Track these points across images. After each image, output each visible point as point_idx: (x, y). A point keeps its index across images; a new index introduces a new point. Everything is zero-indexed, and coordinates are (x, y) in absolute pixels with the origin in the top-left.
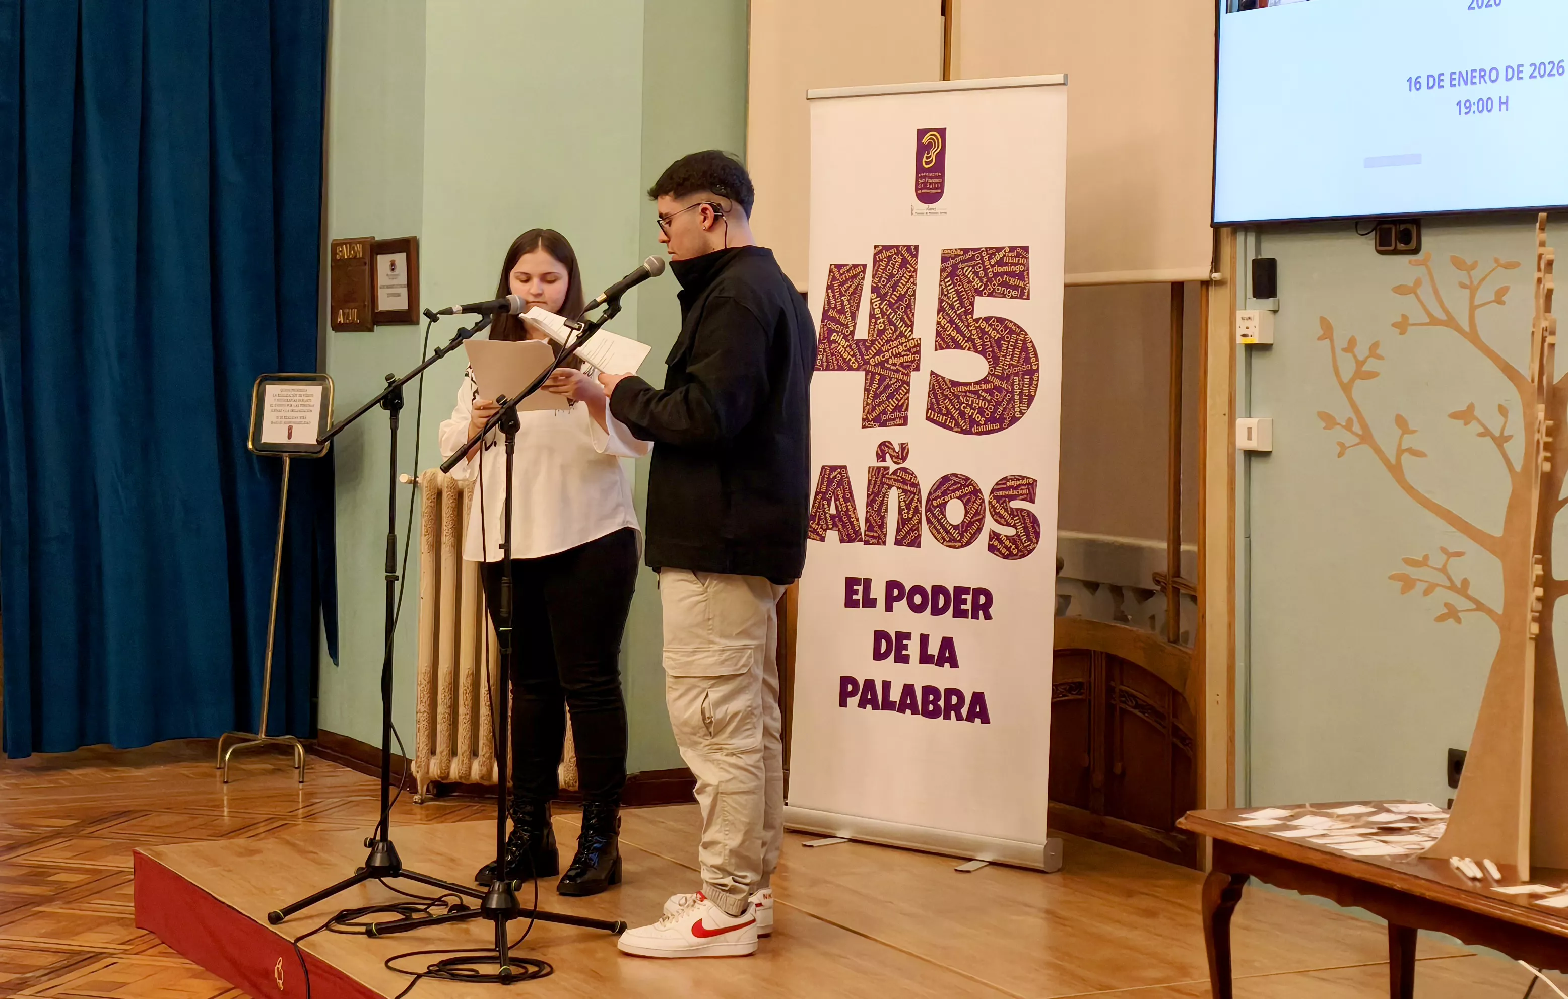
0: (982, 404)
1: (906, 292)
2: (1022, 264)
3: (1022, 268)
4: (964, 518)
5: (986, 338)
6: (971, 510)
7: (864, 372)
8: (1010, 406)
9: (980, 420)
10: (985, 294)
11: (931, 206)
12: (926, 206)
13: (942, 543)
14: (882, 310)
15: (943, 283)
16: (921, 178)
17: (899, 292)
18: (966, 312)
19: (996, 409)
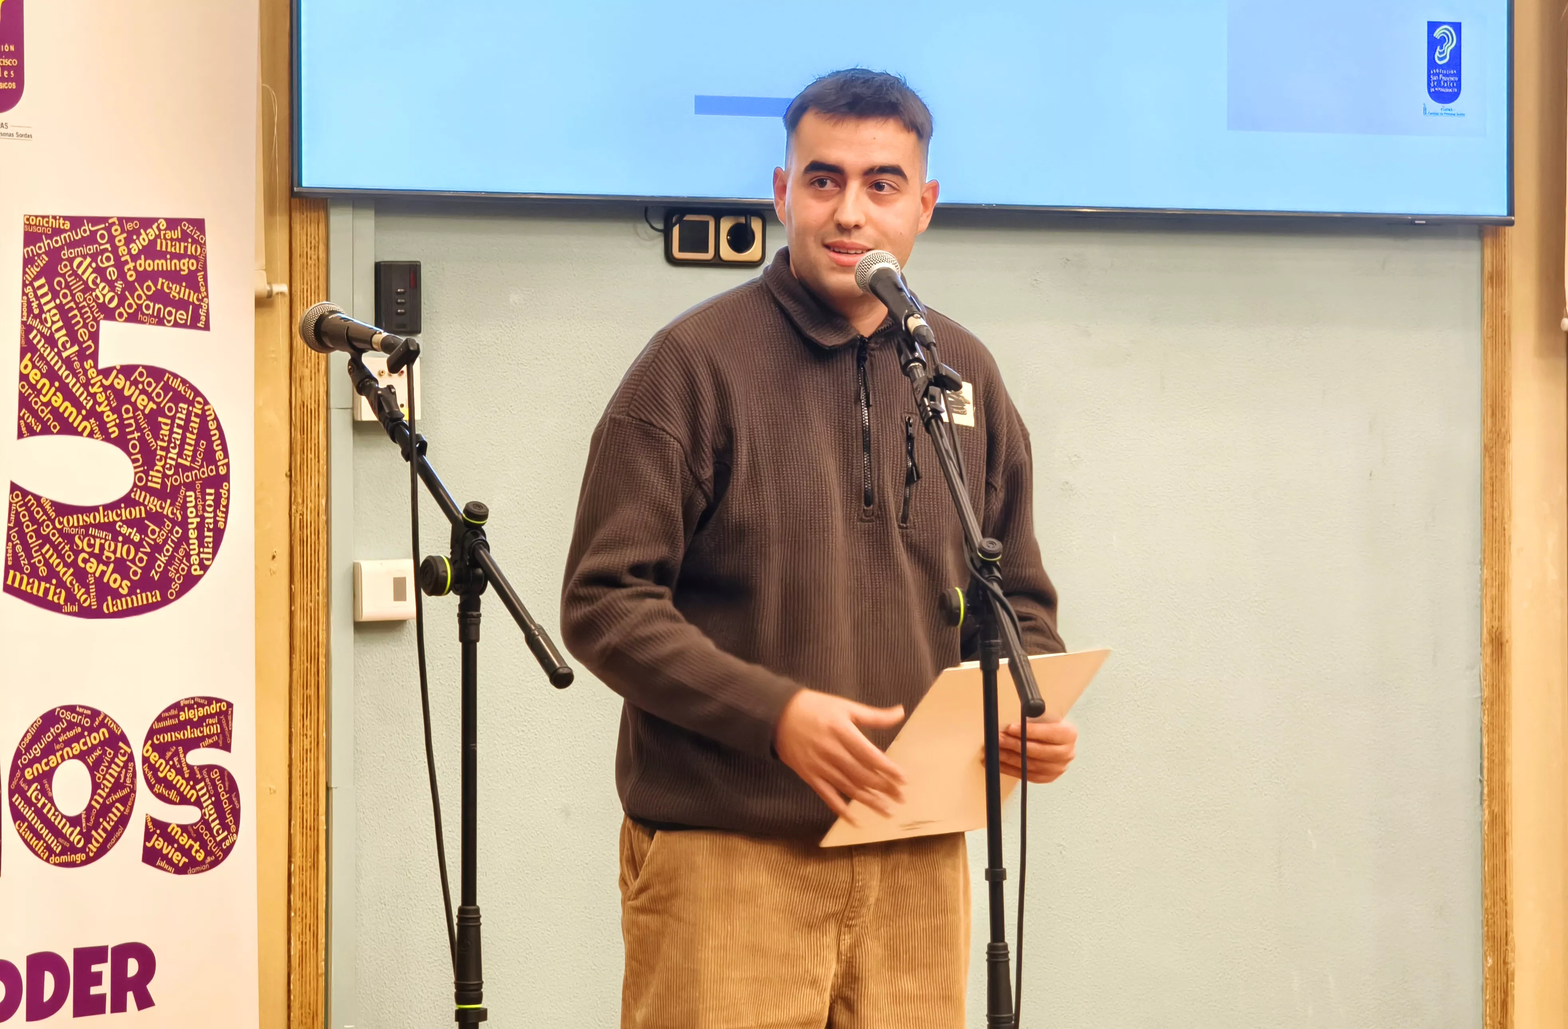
0: (122, 551)
2: (191, 257)
3: (192, 265)
4: (92, 798)
5: (127, 411)
6: (104, 778)
8: (181, 552)
9: (120, 586)
10: (121, 315)
13: (47, 860)
15: (29, 290)
18: (82, 356)
19: (152, 560)
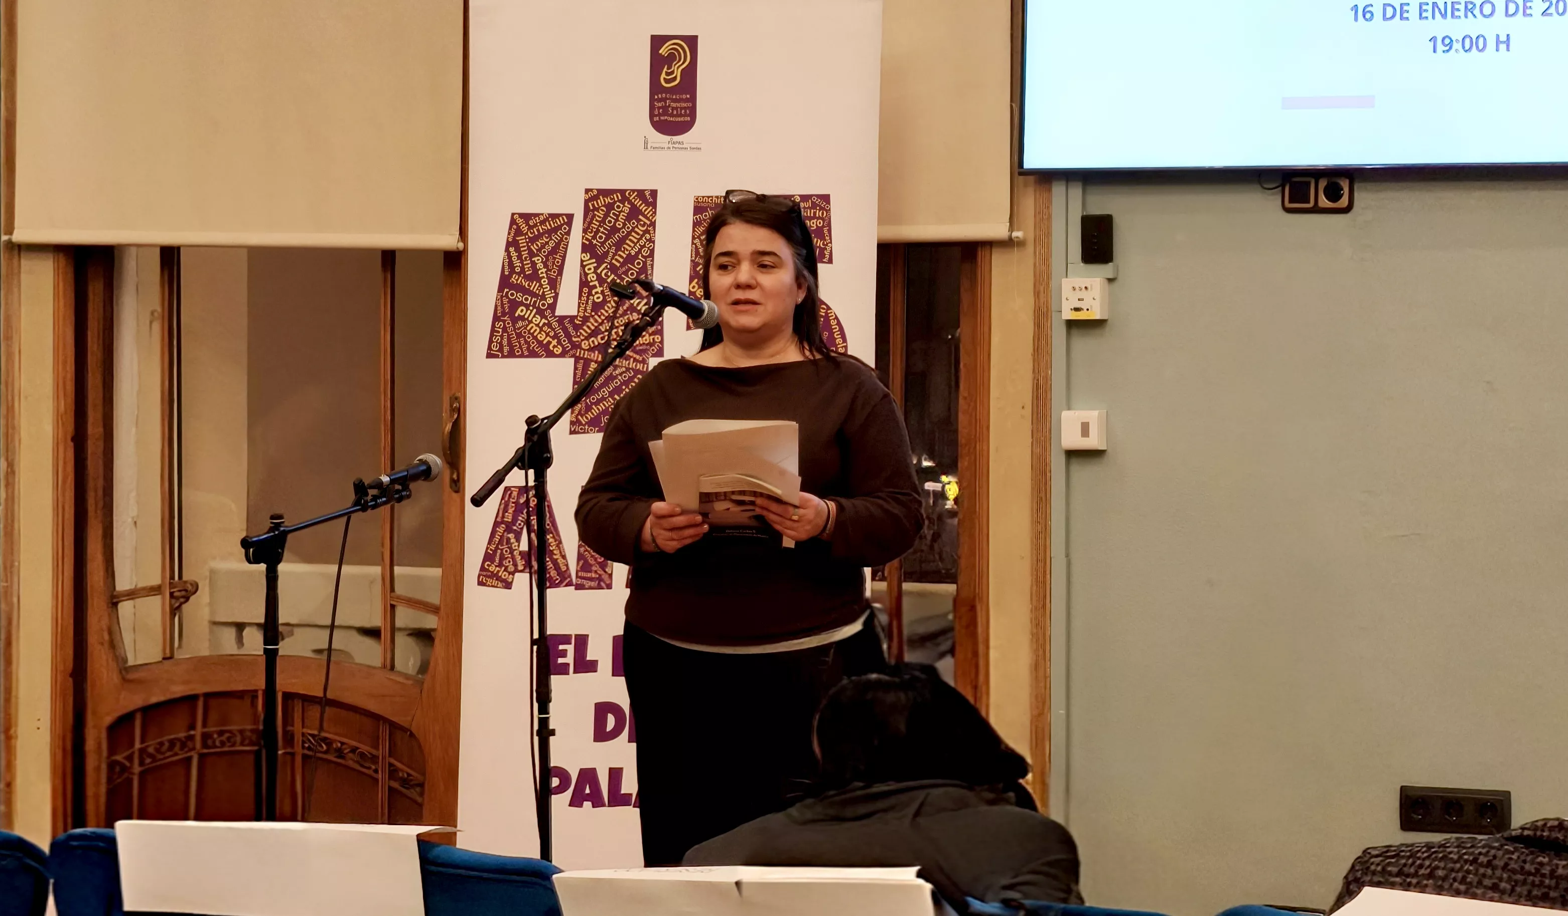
1: (637, 253)
2: (819, 218)
3: (820, 223)
7: (573, 360)
11: (676, 138)
12: (668, 138)
14: (599, 277)
16: (660, 100)
17: (627, 253)
